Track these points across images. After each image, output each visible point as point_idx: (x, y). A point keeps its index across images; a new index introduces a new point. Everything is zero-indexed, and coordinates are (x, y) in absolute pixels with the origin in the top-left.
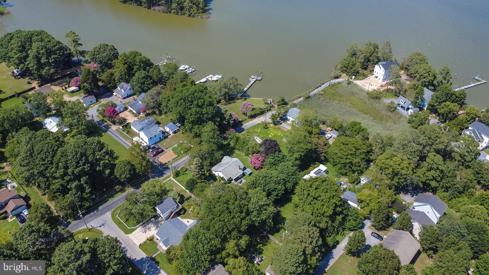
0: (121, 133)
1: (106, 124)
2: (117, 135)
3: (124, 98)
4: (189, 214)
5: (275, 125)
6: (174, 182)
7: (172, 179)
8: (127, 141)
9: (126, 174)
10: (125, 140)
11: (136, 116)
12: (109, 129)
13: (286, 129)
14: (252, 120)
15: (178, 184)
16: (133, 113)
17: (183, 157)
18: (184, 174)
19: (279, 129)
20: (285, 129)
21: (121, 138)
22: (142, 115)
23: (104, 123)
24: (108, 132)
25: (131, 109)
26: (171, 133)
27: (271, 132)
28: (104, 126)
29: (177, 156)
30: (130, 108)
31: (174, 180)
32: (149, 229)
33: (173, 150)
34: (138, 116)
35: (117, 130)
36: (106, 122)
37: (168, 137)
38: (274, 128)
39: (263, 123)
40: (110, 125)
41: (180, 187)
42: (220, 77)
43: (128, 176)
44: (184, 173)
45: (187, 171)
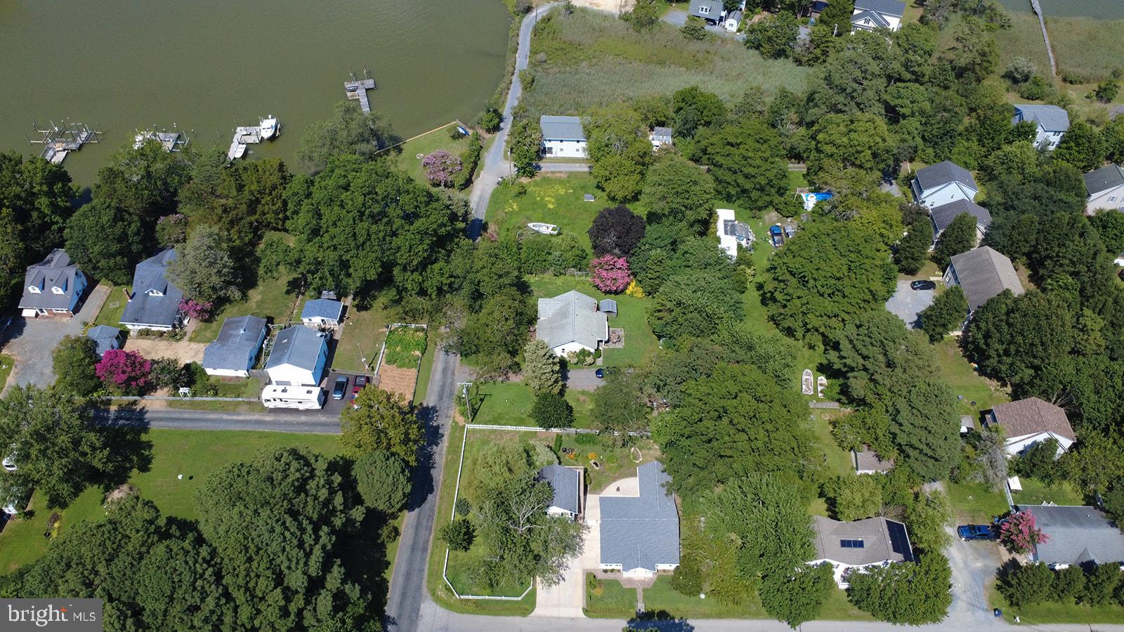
0: (193, 405)
1: (113, 408)
2: (186, 416)
3: (76, 310)
4: (601, 473)
5: (532, 175)
6: (484, 430)
7: (470, 426)
8: (239, 414)
9: (400, 487)
10: (228, 414)
11: (175, 336)
12: (147, 416)
13: (561, 172)
14: (470, 192)
15: (495, 427)
16: (161, 334)
17: (431, 362)
18: (482, 400)
19: (546, 180)
20: (558, 175)
21: (212, 416)
22: (190, 324)
23: (108, 411)
24: (154, 426)
25: (143, 327)
26: (332, 323)
27: (542, 199)
28: (118, 418)
29: (414, 371)
30: (133, 328)
31: (478, 427)
32: (560, 565)
33: (388, 362)
34: (185, 334)
35: (170, 404)
36: (109, 402)
37: (336, 337)
38: (536, 184)
39: (503, 184)
40: (135, 403)
41: (509, 432)
42: (271, 122)
43: (408, 489)
44: (478, 397)
45: (481, 387)
